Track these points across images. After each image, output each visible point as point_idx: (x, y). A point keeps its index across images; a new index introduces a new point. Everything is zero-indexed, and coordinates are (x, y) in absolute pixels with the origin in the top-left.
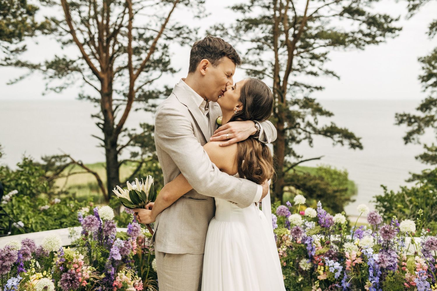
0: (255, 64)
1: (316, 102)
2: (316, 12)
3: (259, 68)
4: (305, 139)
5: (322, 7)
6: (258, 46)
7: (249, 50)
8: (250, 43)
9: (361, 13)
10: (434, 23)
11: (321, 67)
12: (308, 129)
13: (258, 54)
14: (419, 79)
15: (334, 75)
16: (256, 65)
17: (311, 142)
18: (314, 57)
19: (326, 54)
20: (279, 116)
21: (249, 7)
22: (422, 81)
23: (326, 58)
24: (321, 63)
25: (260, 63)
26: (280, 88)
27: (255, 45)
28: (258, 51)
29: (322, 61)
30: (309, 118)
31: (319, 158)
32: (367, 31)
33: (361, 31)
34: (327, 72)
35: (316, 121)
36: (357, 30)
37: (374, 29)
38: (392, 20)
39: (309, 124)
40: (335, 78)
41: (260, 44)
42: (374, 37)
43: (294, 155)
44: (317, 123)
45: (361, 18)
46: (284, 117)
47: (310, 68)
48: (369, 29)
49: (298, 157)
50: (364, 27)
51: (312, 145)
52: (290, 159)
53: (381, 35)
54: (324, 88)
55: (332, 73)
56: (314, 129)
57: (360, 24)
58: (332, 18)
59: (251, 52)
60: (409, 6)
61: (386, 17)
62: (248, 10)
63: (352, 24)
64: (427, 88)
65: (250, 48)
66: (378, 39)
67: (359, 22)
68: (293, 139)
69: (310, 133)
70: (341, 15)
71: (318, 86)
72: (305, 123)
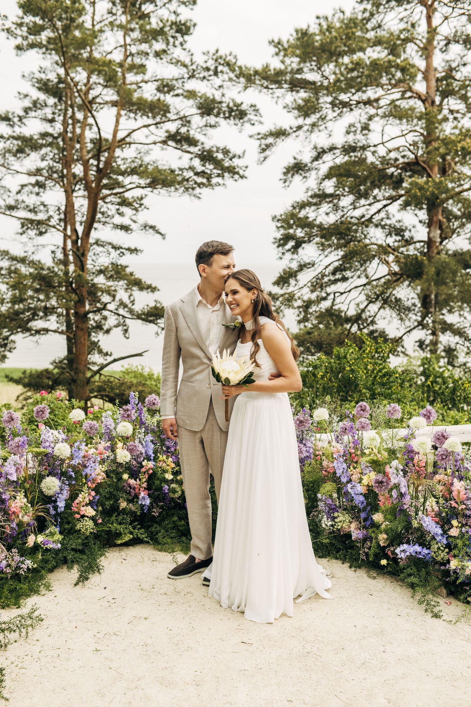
0: (33, 210)
1: (128, 270)
2: (129, 135)
3: (41, 216)
4: (116, 326)
5: (139, 129)
6: (37, 181)
7: (23, 186)
8: (26, 176)
9: (192, 142)
10: (289, 167)
11: (134, 218)
12: (121, 311)
13: (38, 194)
14: (274, 243)
15: (158, 232)
16: (36, 213)
17: (126, 331)
18: (124, 203)
19: (142, 198)
20: (78, 291)
21: (21, 119)
22: (278, 246)
23: (141, 205)
24: (134, 212)
25: (42, 208)
26: (78, 249)
27: (33, 180)
28: (36, 189)
29: (136, 210)
30: (122, 295)
31: (140, 355)
32: (200, 169)
33: (191, 168)
34: (146, 227)
35: (132, 298)
36: (187, 167)
37: (209, 167)
38: (234, 156)
39: (122, 304)
40: (158, 236)
41: (40, 179)
42: (209, 178)
43: (100, 352)
44: (133, 302)
45: (192, 149)
46: (85, 293)
47: (118, 220)
48: (203, 166)
49: (106, 354)
50: (197, 163)
51: (127, 335)
52: (96, 358)
53: (219, 175)
54: (141, 251)
55: (152, 227)
56: (131, 311)
57: (191, 159)
58: (153, 146)
59: (26, 189)
60: (260, 145)
61: (226, 152)
62: (19, 123)
63: (180, 158)
64: (283, 254)
65: (24, 183)
66: (214, 180)
67: (189, 156)
68: (99, 327)
69: (124, 317)
70: (164, 142)
71: (133, 248)
72: (117, 303)
